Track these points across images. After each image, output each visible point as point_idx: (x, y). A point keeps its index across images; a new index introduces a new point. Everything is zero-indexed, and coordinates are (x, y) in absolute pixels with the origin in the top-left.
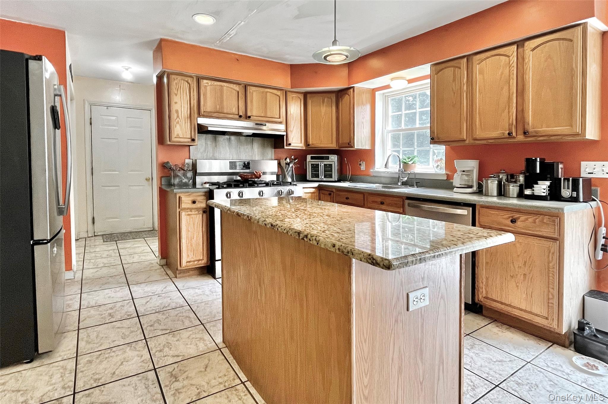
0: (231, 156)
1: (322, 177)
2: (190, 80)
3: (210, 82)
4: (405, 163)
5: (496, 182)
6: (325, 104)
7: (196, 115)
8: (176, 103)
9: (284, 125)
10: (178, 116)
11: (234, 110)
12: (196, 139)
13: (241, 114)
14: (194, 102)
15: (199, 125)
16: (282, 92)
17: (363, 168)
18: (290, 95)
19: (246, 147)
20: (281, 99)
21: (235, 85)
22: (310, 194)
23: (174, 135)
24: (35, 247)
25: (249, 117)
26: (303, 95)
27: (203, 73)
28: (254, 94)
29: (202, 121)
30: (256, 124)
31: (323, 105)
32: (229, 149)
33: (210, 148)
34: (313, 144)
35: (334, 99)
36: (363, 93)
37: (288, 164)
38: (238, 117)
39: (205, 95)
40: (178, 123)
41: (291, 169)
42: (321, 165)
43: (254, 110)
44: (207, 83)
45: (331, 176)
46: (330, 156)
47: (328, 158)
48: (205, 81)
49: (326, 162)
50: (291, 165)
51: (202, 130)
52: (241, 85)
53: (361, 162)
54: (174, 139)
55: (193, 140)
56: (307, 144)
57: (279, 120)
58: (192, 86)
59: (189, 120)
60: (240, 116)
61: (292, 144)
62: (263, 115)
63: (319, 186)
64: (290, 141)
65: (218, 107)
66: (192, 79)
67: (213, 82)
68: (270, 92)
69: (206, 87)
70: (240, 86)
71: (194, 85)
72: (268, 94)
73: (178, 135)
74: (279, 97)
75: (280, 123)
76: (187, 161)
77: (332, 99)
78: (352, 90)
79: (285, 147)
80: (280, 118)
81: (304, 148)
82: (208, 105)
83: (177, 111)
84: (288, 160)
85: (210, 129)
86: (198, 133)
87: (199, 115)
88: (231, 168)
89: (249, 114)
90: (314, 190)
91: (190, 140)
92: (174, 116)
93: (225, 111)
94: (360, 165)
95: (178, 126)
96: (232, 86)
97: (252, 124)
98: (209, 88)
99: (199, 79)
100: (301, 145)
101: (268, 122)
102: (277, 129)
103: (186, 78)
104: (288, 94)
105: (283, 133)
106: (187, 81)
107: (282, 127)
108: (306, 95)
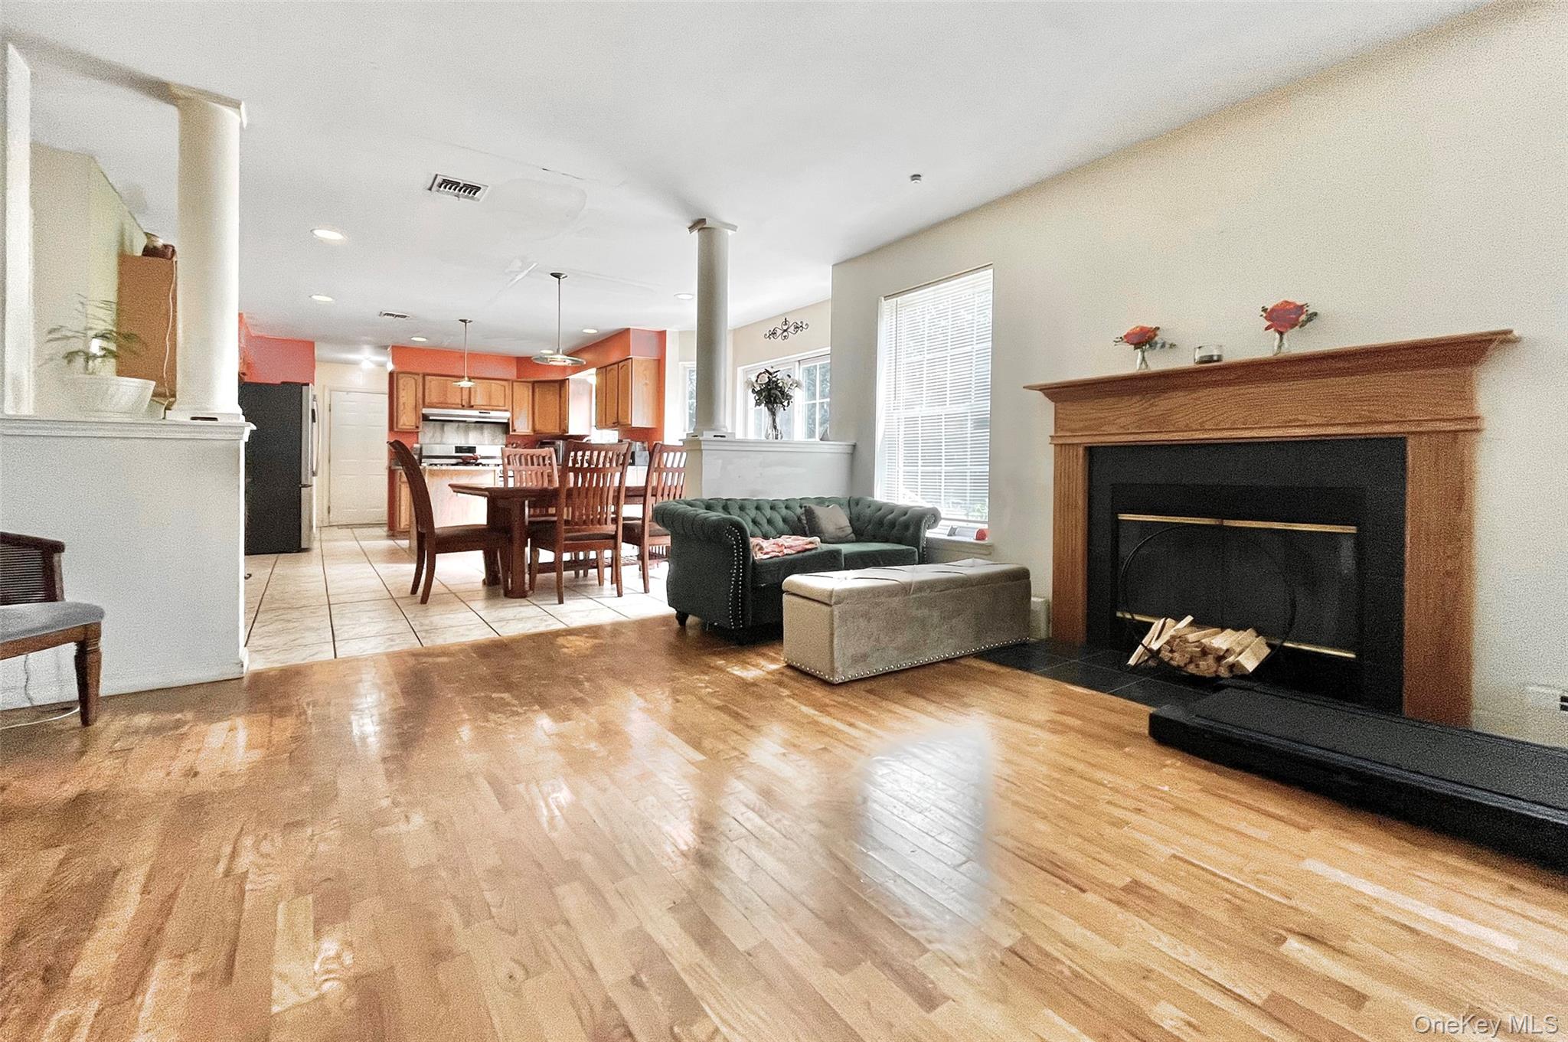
0: (458, 440)
2: (416, 377)
3: (434, 378)
6: (550, 393)
7: (421, 406)
8: (403, 397)
9: (509, 413)
10: (405, 408)
11: (458, 401)
12: (421, 427)
13: (464, 403)
14: (420, 395)
15: (423, 414)
16: (507, 382)
18: (517, 385)
19: (474, 433)
20: (507, 389)
23: (401, 422)
25: (472, 406)
26: (530, 384)
27: (428, 371)
28: (478, 386)
29: (425, 411)
30: (480, 412)
31: (547, 392)
32: (457, 435)
33: (438, 434)
34: (540, 430)
35: (555, 387)
36: (580, 383)
38: (460, 406)
39: (429, 388)
40: (404, 413)
43: (479, 400)
44: (432, 378)
46: (555, 441)
47: (554, 443)
48: (430, 377)
51: (425, 418)
54: (400, 427)
55: (417, 427)
56: (534, 430)
57: (504, 408)
58: (417, 381)
59: (414, 410)
60: (463, 406)
61: (517, 431)
62: (485, 404)
64: (516, 427)
65: (442, 398)
66: (419, 376)
67: (437, 377)
69: (430, 381)
71: (420, 379)
72: (493, 384)
73: (404, 423)
74: (505, 387)
75: (506, 410)
76: (416, 445)
77: (553, 387)
78: (567, 382)
79: (511, 433)
80: (504, 406)
81: (532, 434)
82: (433, 396)
83: (404, 404)
85: (431, 418)
86: (423, 420)
87: (424, 406)
88: (457, 452)
89: (472, 403)
91: (414, 427)
92: (401, 407)
93: (449, 401)
95: (404, 416)
97: (476, 413)
98: (433, 383)
99: (424, 375)
100: (528, 431)
101: (493, 410)
102: (503, 416)
103: (413, 376)
104: (515, 384)
105: (506, 421)
106: (414, 378)
107: (508, 415)
108: (534, 383)
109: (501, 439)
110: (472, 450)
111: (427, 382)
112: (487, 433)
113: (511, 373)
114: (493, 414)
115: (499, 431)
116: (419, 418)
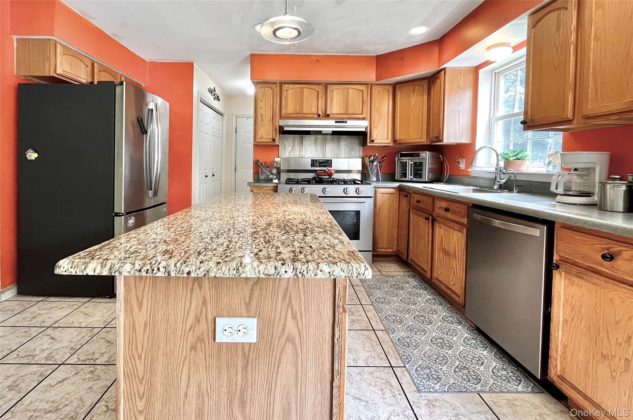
0: (317, 154)
1: (409, 177)
2: (273, 86)
3: (290, 86)
4: (507, 159)
5: (624, 188)
6: (415, 94)
7: (278, 117)
8: (261, 108)
9: (367, 121)
10: (262, 120)
11: (314, 110)
12: (277, 140)
13: (320, 113)
14: (277, 107)
15: (280, 126)
16: (366, 86)
17: (462, 166)
18: (375, 89)
19: (332, 145)
20: (366, 94)
21: (315, 86)
22: (388, 195)
23: (258, 137)
24: (115, 218)
25: (328, 115)
26: (391, 87)
27: (285, 79)
28: (335, 92)
29: (282, 123)
30: (336, 122)
31: (413, 95)
32: (315, 147)
33: (295, 147)
34: (400, 140)
35: (426, 86)
36: (460, 73)
37: (372, 162)
38: (317, 116)
39: (286, 98)
40: (262, 125)
41: (376, 167)
42: (409, 163)
43: (335, 108)
44: (289, 87)
45: (420, 176)
46: (420, 152)
47: (418, 155)
48: (287, 86)
49: (417, 160)
50: (375, 163)
51: (282, 131)
52: (321, 84)
53: (460, 159)
54: (258, 140)
55: (275, 141)
56: (395, 141)
57: (362, 116)
58: (275, 91)
59: (271, 122)
60: (319, 115)
61: (375, 141)
62: (343, 112)
63: (399, 186)
64: (374, 137)
65: (298, 108)
66: (275, 85)
67: (294, 86)
68: (352, 88)
69: (287, 90)
70: (320, 86)
71: (277, 91)
72: (350, 90)
73: (262, 136)
74: (363, 92)
75: (363, 119)
76: (277, 159)
77: (423, 86)
78: (443, 73)
79: (368, 144)
80: (363, 114)
81: (392, 145)
82: (290, 107)
83: (262, 115)
84: (372, 158)
86: (279, 133)
87: (281, 118)
88: (312, 166)
89: (328, 113)
90: (393, 190)
91: (271, 140)
92: (260, 120)
93: (305, 111)
94: (458, 162)
95: (262, 128)
96: (312, 86)
97: (332, 122)
98: (290, 92)
99: (282, 84)
100: (387, 141)
101: (350, 119)
102: (359, 125)
103: (270, 86)
104: (374, 87)
105: (364, 130)
106: (271, 88)
107: (365, 123)
108: (395, 86)
109: (358, 151)
110: (328, 163)
111: (284, 94)
112: (344, 144)
113: (371, 76)
114: (350, 123)
115: (355, 142)
116: (276, 129)
